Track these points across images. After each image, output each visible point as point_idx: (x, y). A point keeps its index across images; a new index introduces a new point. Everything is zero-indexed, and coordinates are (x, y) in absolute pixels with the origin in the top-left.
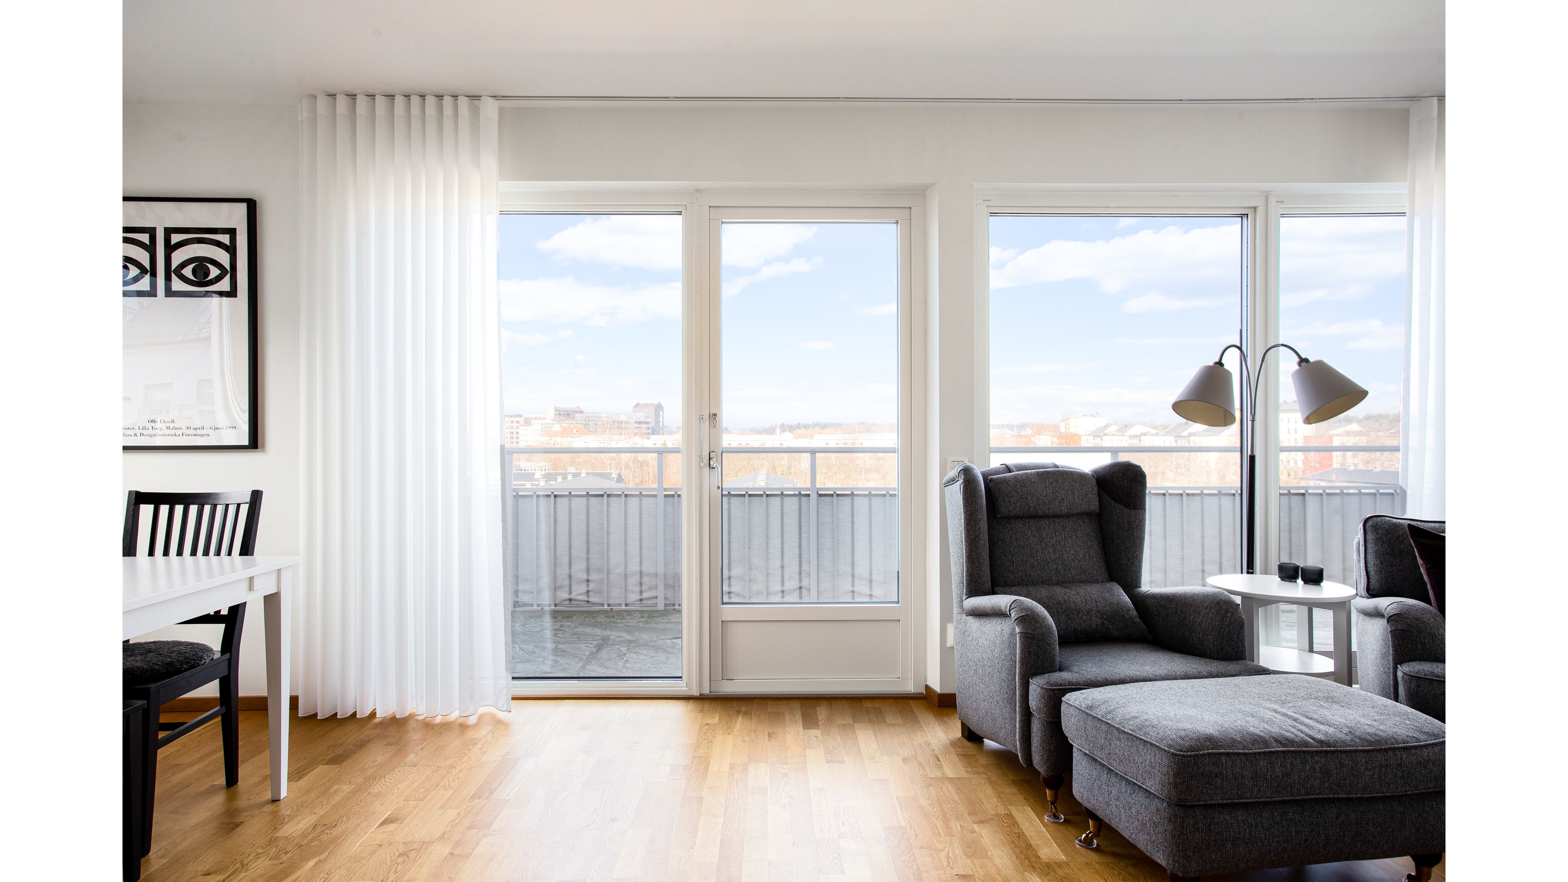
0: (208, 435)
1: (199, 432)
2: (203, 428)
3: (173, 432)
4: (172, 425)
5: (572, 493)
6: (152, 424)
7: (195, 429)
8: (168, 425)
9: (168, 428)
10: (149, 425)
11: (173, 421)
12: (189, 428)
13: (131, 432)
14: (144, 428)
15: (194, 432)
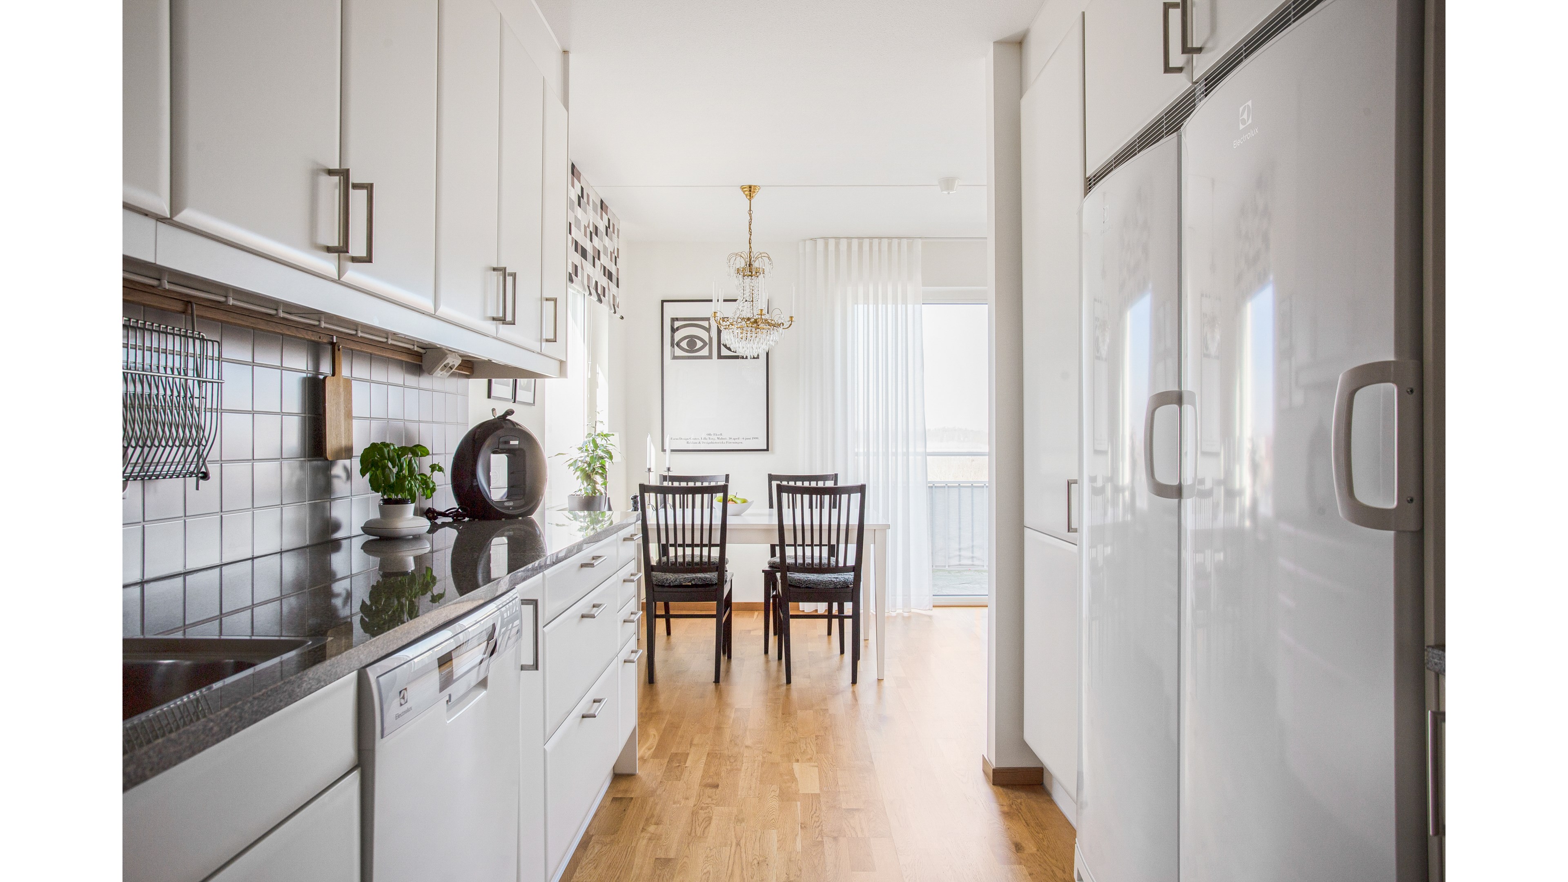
0: (741, 443)
1: (736, 441)
2: (739, 439)
3: (721, 441)
4: (720, 437)
5: (961, 485)
6: (709, 436)
7: (735, 439)
8: (718, 437)
9: (718, 438)
10: (707, 437)
11: (721, 434)
12: (730, 438)
13: (697, 441)
14: (705, 439)
15: (734, 441)
